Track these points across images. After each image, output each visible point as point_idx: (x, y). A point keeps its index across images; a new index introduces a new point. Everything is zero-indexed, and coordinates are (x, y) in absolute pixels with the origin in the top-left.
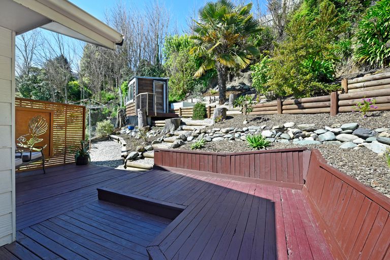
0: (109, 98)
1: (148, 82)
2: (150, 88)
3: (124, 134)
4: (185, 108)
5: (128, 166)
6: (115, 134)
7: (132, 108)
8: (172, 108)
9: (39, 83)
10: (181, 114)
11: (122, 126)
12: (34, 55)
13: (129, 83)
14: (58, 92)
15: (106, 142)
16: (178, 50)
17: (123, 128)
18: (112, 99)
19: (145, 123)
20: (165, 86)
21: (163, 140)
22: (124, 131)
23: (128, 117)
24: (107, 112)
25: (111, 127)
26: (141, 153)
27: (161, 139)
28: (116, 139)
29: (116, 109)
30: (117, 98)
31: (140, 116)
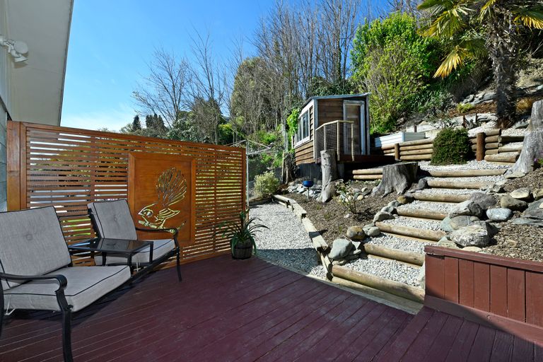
0: (268, 140)
1: (335, 104)
2: (338, 115)
3: (295, 192)
4: (409, 143)
5: (335, 275)
6: (281, 193)
7: (306, 151)
8: (377, 145)
9: (188, 129)
10: (399, 156)
11: (290, 181)
12: (182, 96)
13: (300, 111)
14: (207, 138)
15: (269, 205)
16: (383, 44)
17: (291, 183)
18: (273, 141)
19: (335, 175)
20: (362, 108)
21: (395, 211)
22: (294, 188)
23: (299, 165)
24: (266, 159)
25: (275, 183)
26: (359, 243)
27: (392, 209)
28: (283, 202)
29: (280, 156)
30: (279, 139)
31: (325, 162)
